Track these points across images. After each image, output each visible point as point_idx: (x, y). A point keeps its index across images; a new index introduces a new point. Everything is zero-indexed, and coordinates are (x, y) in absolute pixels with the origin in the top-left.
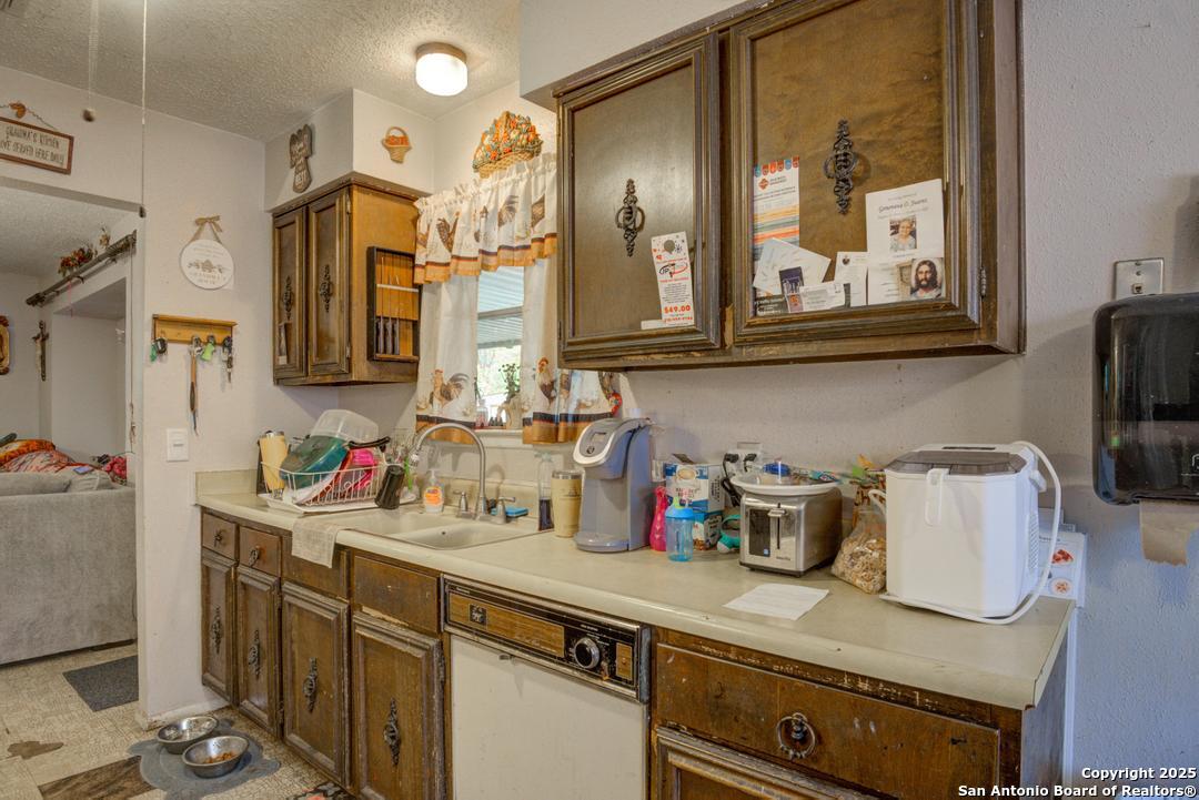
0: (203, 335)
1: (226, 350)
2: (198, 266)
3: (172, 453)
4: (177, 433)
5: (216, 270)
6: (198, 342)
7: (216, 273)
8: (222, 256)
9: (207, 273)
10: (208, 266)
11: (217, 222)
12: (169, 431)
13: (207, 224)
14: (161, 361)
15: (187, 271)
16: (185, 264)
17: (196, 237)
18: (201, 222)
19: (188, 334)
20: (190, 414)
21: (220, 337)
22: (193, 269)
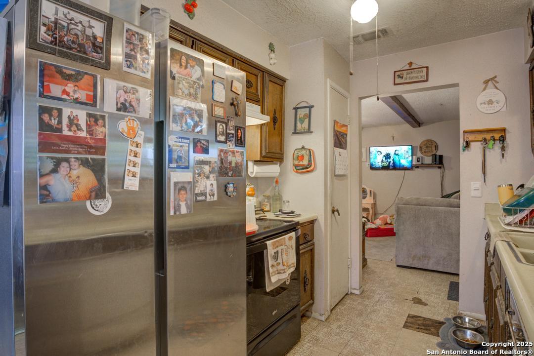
0: (488, 136)
1: (501, 142)
2: (485, 103)
3: (473, 193)
4: (477, 184)
5: (495, 103)
6: (485, 140)
7: (495, 104)
8: (498, 96)
9: (490, 105)
10: (490, 102)
11: (495, 79)
12: (472, 183)
13: (490, 82)
14: (468, 150)
15: (479, 107)
16: (478, 104)
17: (484, 89)
18: (486, 82)
19: (480, 137)
20: (483, 175)
21: (497, 136)
22: (483, 105)
